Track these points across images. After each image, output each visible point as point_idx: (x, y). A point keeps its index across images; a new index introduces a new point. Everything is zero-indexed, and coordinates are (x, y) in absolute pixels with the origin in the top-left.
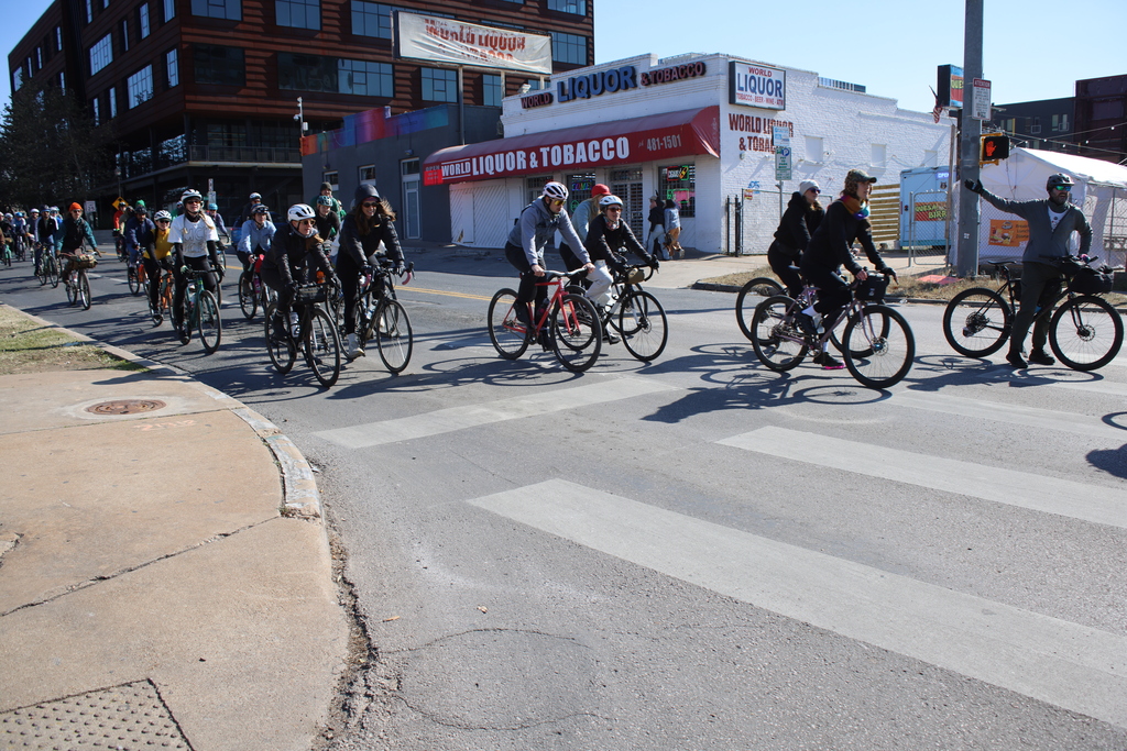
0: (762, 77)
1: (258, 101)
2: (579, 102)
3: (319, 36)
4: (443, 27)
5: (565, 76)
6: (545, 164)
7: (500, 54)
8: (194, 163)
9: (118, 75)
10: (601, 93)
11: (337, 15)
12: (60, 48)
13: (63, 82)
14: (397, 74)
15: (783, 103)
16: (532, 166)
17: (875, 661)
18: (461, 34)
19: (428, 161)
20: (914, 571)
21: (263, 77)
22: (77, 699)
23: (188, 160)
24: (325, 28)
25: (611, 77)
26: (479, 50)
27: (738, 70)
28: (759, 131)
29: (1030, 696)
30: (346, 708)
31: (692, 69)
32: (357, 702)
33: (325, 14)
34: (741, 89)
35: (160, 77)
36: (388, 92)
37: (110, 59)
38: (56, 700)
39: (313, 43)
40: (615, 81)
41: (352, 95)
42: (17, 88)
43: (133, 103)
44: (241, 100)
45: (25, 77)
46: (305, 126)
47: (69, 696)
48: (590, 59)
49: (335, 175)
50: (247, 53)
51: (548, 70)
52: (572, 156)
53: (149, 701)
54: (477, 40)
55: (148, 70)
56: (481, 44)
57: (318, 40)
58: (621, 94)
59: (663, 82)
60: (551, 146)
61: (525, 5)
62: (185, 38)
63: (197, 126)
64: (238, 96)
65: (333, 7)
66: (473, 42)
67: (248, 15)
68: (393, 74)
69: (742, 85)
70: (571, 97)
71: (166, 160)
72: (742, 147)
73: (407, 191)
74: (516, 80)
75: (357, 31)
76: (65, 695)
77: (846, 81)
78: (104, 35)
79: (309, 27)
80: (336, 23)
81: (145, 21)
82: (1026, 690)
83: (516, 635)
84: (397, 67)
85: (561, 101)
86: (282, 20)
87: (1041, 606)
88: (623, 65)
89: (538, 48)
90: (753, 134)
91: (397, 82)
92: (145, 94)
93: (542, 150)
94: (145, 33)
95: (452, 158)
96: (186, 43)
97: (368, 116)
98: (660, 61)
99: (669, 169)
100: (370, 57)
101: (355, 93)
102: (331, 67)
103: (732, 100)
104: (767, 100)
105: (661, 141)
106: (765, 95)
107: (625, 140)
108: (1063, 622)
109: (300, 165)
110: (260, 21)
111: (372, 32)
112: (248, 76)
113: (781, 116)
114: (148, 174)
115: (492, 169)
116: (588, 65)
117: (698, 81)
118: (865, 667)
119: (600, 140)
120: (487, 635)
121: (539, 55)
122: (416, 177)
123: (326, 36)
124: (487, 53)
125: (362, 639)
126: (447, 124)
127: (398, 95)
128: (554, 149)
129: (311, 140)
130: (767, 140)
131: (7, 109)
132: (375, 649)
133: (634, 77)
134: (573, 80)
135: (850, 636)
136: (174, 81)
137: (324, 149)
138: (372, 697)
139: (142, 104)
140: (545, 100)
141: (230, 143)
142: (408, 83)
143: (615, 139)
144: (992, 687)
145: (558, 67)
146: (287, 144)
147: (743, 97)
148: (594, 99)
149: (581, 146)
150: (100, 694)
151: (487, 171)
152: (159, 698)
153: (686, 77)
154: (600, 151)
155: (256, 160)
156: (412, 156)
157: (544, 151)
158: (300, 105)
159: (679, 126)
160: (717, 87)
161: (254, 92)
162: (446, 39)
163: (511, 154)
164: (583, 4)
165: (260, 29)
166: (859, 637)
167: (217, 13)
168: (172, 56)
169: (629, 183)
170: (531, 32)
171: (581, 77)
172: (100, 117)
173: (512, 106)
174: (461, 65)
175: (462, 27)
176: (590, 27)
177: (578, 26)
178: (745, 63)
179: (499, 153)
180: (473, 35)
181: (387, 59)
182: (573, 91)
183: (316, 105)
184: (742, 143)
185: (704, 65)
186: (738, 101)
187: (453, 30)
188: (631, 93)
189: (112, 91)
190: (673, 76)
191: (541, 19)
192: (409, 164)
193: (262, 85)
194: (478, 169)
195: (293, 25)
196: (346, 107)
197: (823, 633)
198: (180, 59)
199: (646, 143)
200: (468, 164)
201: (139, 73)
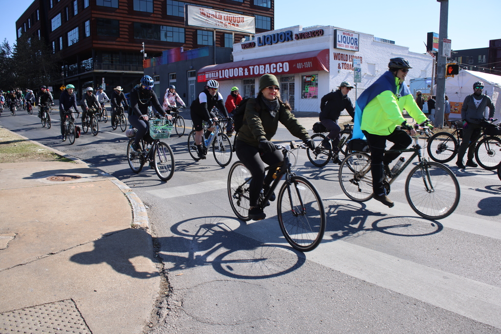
0: (349, 37)
1: (125, 44)
2: (267, 46)
3: (152, 15)
4: (208, 12)
5: (261, 35)
6: (251, 74)
7: (233, 24)
8: (96, 71)
9: (63, 31)
10: (277, 43)
11: (160, 6)
12: (38, 19)
13: (39, 34)
14: (186, 33)
15: (358, 48)
16: (246, 75)
17: (394, 298)
18: (216, 15)
19: (199, 71)
20: (413, 258)
21: (127, 33)
22: (40, 307)
23: (94, 69)
24: (155, 12)
25: (281, 35)
26: (224, 22)
27: (338, 33)
28: (347, 61)
29: (464, 315)
30: (158, 314)
31: (318, 33)
32: (163, 311)
33: (155, 6)
34: (339, 42)
35: (82, 32)
36: (182, 40)
37: (60, 24)
38: (31, 307)
39: (150, 18)
40: (283, 37)
41: (166, 42)
42: (19, 36)
43: (70, 44)
44: (117, 43)
45: (23, 31)
46: (145, 55)
47: (36, 305)
48: (272, 28)
49: (158, 77)
50: (121, 22)
51: (253, 32)
52: (263, 70)
53: (72, 309)
54: (223, 19)
55: (77, 29)
57: (152, 17)
58: (286, 43)
59: (305, 38)
60: (254, 66)
61: (244, 3)
62: (93, 15)
63: (98, 54)
64: (116, 41)
65: (159, 3)
66: (221, 19)
67: (121, 6)
68: (185, 33)
69: (340, 40)
70: (263, 44)
71: (84, 69)
72: (339, 68)
73: (190, 85)
74: (239, 36)
75: (169, 13)
76: (35, 305)
77: (386, 39)
78: (58, 14)
79: (148, 11)
80: (160, 9)
81: (76, 8)
82: (462, 313)
83: (235, 283)
84: (186, 30)
85: (259, 46)
86: (136, 8)
87: (470, 275)
88: (287, 30)
89: (249, 22)
90: (344, 62)
91: (187, 36)
92: (75, 40)
93: (250, 67)
94: (76, 13)
95: (210, 70)
96: (94, 17)
97: (173, 51)
98: (304, 29)
99: (307, 77)
100: (175, 25)
101: (168, 41)
102: (157, 29)
103: (335, 47)
104: (351, 47)
105: (303, 64)
106: (350, 45)
107: (287, 64)
108: (480, 283)
109: (143, 72)
110: (126, 8)
111: (176, 14)
112: (121, 33)
113: (357, 54)
114: (76, 75)
115: (228, 75)
116: (271, 30)
117: (320, 38)
118: (390, 301)
119: (276, 64)
120: (221, 283)
121: (250, 25)
122: (194, 78)
123: (155, 16)
124: (227, 24)
125: (166, 283)
126: (208, 55)
127: (187, 42)
129: (148, 61)
130: (350, 65)
131: (15, 46)
132: (172, 288)
133: (291, 36)
134: (265, 37)
135: (383, 287)
136: (88, 34)
137: (154, 65)
138: (170, 309)
139: (74, 45)
140: (252, 45)
141: (112, 62)
142: (191, 37)
143: (283, 63)
144: (447, 311)
145: (258, 30)
146: (137, 63)
147: (340, 45)
148: (274, 45)
149: (267, 66)
150: (50, 305)
151: (226, 76)
152: (76, 307)
153: (315, 36)
154: (276, 68)
155: (123, 70)
156: (192, 69)
158: (143, 46)
159: (311, 58)
160: (328, 41)
161: (123, 40)
162: (209, 17)
163: (236, 69)
164: (269, 3)
165: (126, 12)
166: (388, 287)
167: (107, 4)
168: (87, 23)
169: (288, 83)
170: (246, 15)
171: (268, 35)
172: (55, 50)
173: (237, 47)
174: (215, 29)
175: (216, 12)
176: (272, 13)
177: (267, 12)
178: (341, 30)
179: (231, 68)
180: (221, 16)
181: (182, 26)
182: (265, 42)
183: (150, 46)
184: (339, 66)
185: (323, 31)
186: (338, 47)
187: (212, 13)
188: (290, 42)
189: (61, 38)
190: (309, 35)
191: (251, 9)
192: (191, 72)
193: (127, 37)
194: (222, 75)
195: (141, 10)
196: (164, 47)
197: (371, 285)
198: (91, 25)
199: (296, 65)
200: (217, 73)
201: (73, 31)
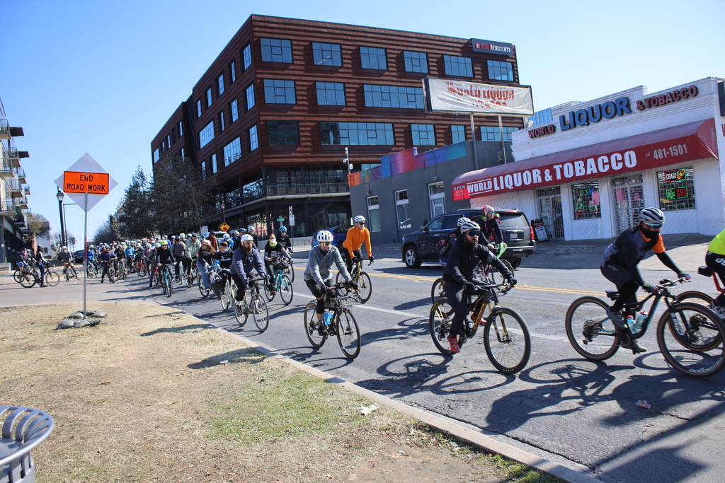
1: (308, 154)
2: (579, 129)
3: (344, 109)
4: (459, 87)
5: (565, 112)
6: (559, 177)
7: (497, 103)
8: (268, 198)
9: (218, 147)
10: (599, 120)
11: (354, 95)
12: (181, 134)
13: (183, 154)
14: (396, 131)
16: (547, 180)
18: (471, 91)
19: (454, 183)
21: (309, 139)
23: (265, 195)
24: (348, 104)
26: (484, 101)
31: (685, 93)
33: (348, 95)
35: (246, 144)
36: (390, 142)
37: (213, 137)
39: (341, 115)
40: (611, 109)
41: (368, 146)
42: (156, 161)
43: (227, 164)
44: (298, 155)
45: (160, 154)
46: (351, 166)
50: (300, 124)
52: (583, 170)
54: (482, 94)
55: (238, 140)
56: (484, 97)
57: (344, 112)
58: (617, 119)
59: (658, 105)
60: (563, 164)
62: (262, 118)
63: (270, 173)
64: (296, 152)
65: (353, 90)
67: (299, 100)
68: (393, 130)
70: (572, 125)
71: (250, 197)
73: (434, 206)
75: (368, 104)
78: (209, 123)
79: (338, 104)
80: (354, 100)
81: (235, 111)
84: (395, 125)
85: (563, 130)
86: (321, 102)
88: (618, 97)
89: (522, 96)
91: (396, 135)
92: (235, 156)
93: (555, 167)
94: (235, 118)
95: (475, 179)
96: (262, 121)
97: (400, 156)
99: (666, 173)
100: (378, 121)
101: (370, 144)
103: (722, 113)
107: (633, 154)
109: (348, 193)
110: (306, 103)
111: (378, 104)
112: (302, 139)
114: (238, 207)
115: (511, 184)
117: (692, 101)
119: (609, 155)
121: (523, 102)
122: (441, 195)
123: (349, 109)
124: (489, 103)
126: (465, 155)
127: (397, 144)
128: (565, 166)
129: (356, 175)
133: (628, 105)
134: (573, 113)
136: (254, 146)
137: (367, 181)
139: (230, 165)
140: (548, 130)
141: (290, 183)
143: (622, 153)
148: (593, 125)
149: (591, 161)
151: (507, 186)
153: (680, 98)
154: (609, 163)
155: (308, 192)
156: (437, 181)
157: (557, 168)
158: (347, 154)
159: (685, 137)
160: (709, 104)
161: (305, 149)
162: (462, 95)
164: (511, 73)
165: (306, 108)
167: (280, 100)
168: (253, 130)
172: (206, 174)
173: (519, 138)
174: (472, 112)
175: (471, 86)
179: (517, 172)
180: (479, 91)
181: (389, 120)
182: (573, 121)
185: (697, 89)
187: (466, 88)
188: (627, 117)
190: (667, 100)
192: (434, 186)
193: (309, 144)
194: (499, 185)
195: (328, 104)
196: (364, 154)
198: (259, 132)
199: (652, 154)
200: (490, 183)
201: (231, 143)
